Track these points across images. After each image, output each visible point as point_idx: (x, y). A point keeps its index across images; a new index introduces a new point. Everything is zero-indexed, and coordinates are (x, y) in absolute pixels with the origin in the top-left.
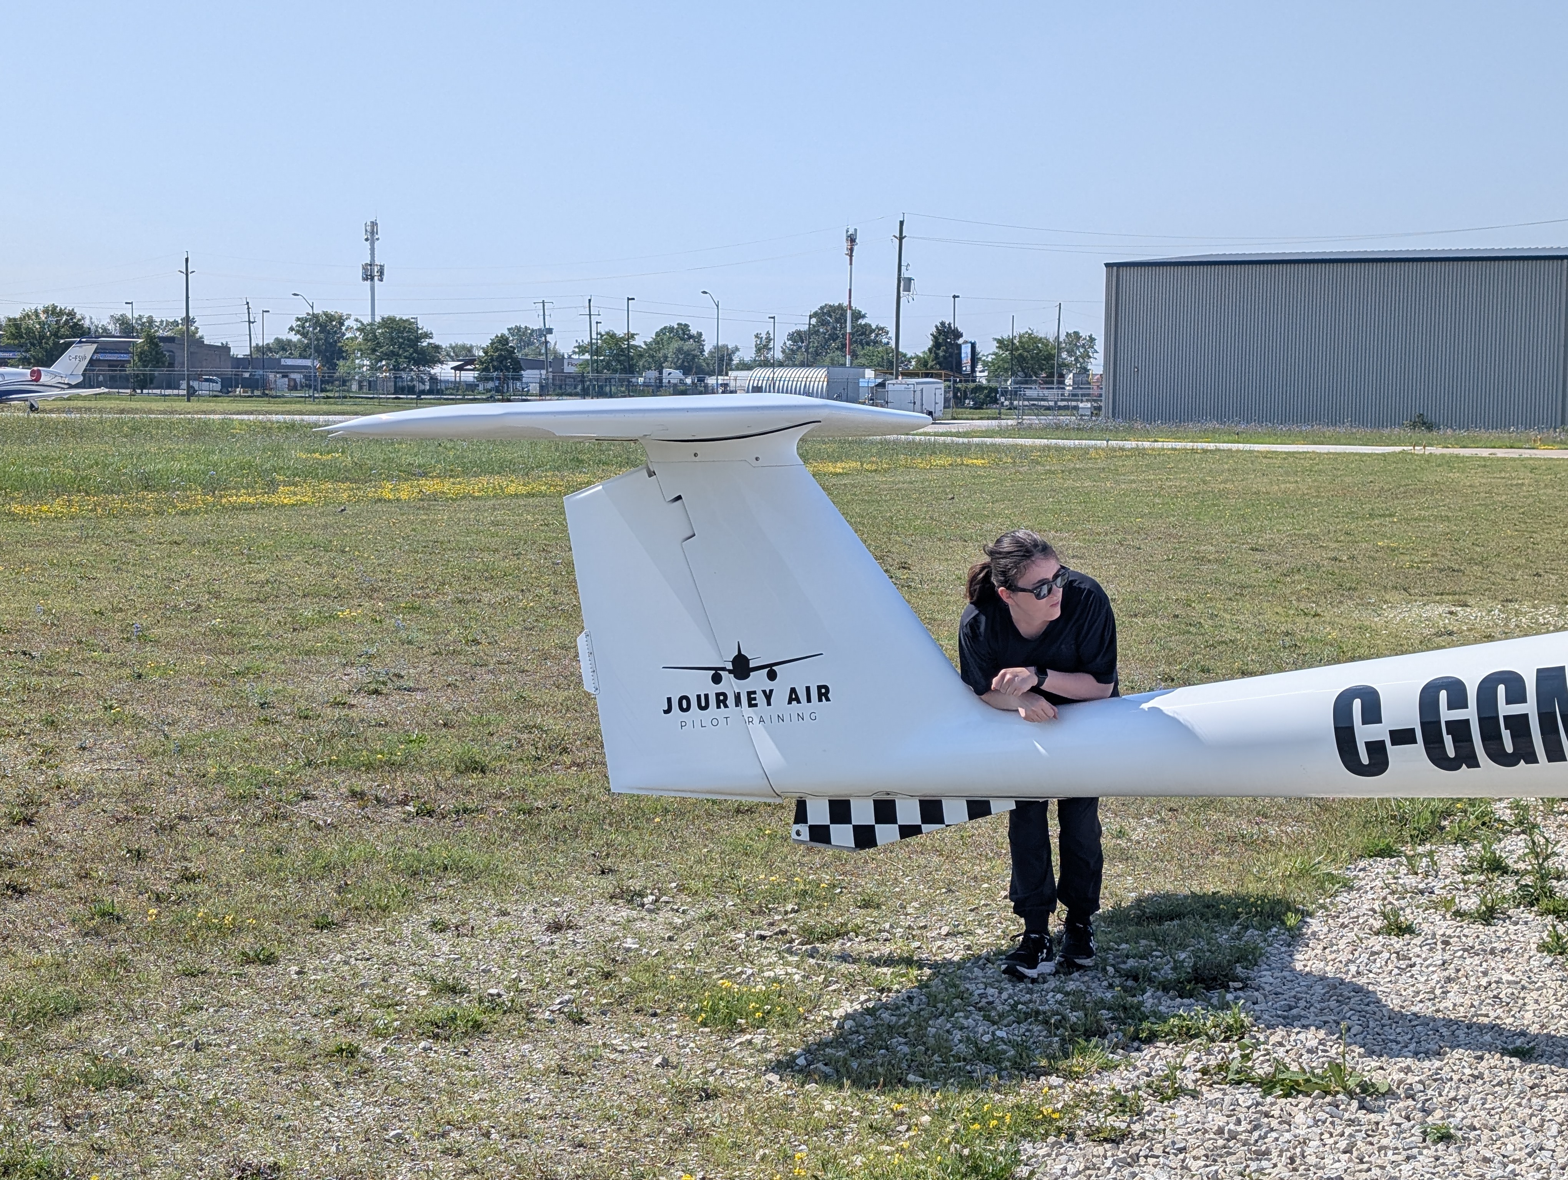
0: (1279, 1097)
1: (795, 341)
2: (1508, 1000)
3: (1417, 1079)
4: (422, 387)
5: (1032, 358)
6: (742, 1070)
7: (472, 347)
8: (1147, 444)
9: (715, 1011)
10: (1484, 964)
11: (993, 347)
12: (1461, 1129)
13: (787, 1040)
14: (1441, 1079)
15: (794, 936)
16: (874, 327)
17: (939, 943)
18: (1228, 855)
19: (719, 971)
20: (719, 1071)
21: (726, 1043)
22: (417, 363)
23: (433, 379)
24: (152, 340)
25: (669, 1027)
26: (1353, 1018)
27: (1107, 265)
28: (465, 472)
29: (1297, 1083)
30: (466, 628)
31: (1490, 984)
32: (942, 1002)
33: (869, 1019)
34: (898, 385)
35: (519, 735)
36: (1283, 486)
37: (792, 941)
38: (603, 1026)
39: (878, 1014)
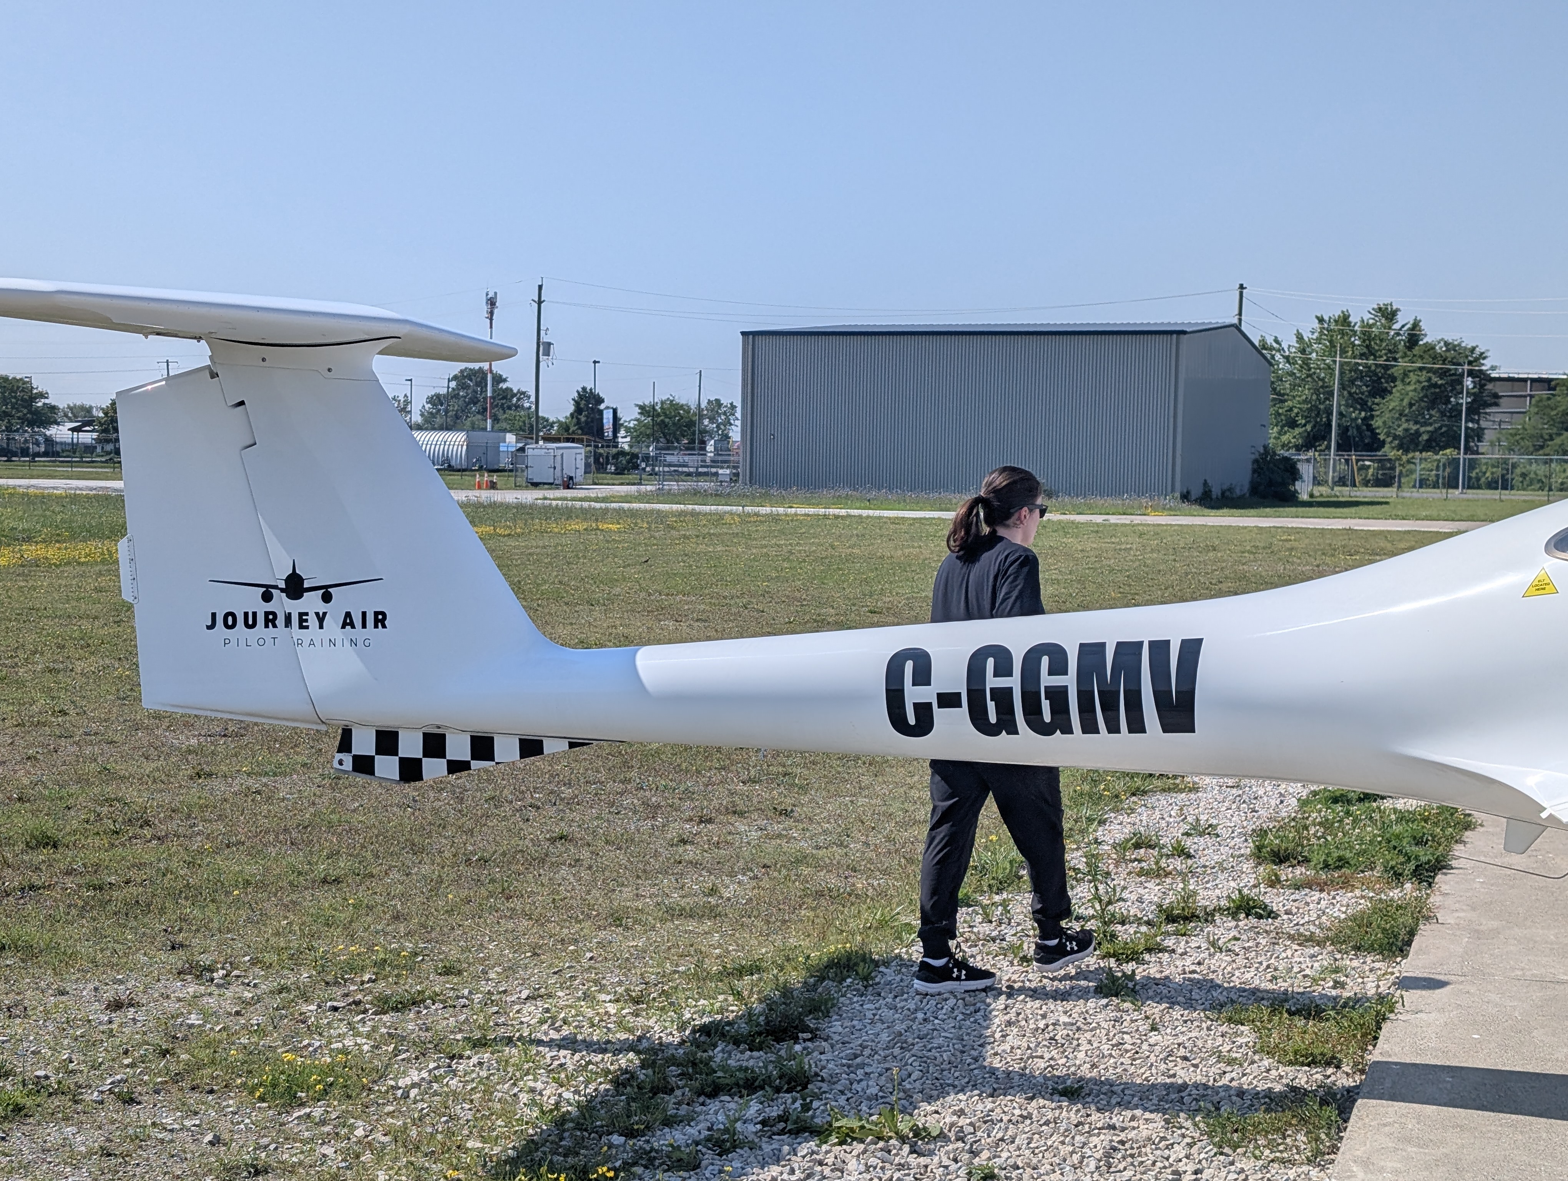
0: (834, 1145)
1: (434, 405)
2: (1063, 1041)
3: (968, 1121)
4: (37, 449)
5: (674, 424)
6: (298, 1144)
7: (91, 407)
8: (781, 510)
9: (274, 1086)
10: (1044, 1007)
11: (635, 413)
12: (1005, 1169)
13: (348, 1111)
14: (992, 1120)
15: (367, 1006)
16: (515, 391)
17: (517, 1007)
18: (814, 909)
19: (285, 1044)
20: (272, 1147)
21: (284, 1118)
22: (31, 424)
23: (49, 441)
25: (225, 1103)
26: (914, 1064)
27: (743, 333)
28: (73, 537)
29: (852, 1130)
30: (53, 698)
31: (1047, 1026)
32: (513, 1066)
33: (435, 1086)
34: (538, 450)
35: (98, 809)
36: (907, 551)
37: (365, 1011)
38: (155, 1106)
39: (445, 1081)
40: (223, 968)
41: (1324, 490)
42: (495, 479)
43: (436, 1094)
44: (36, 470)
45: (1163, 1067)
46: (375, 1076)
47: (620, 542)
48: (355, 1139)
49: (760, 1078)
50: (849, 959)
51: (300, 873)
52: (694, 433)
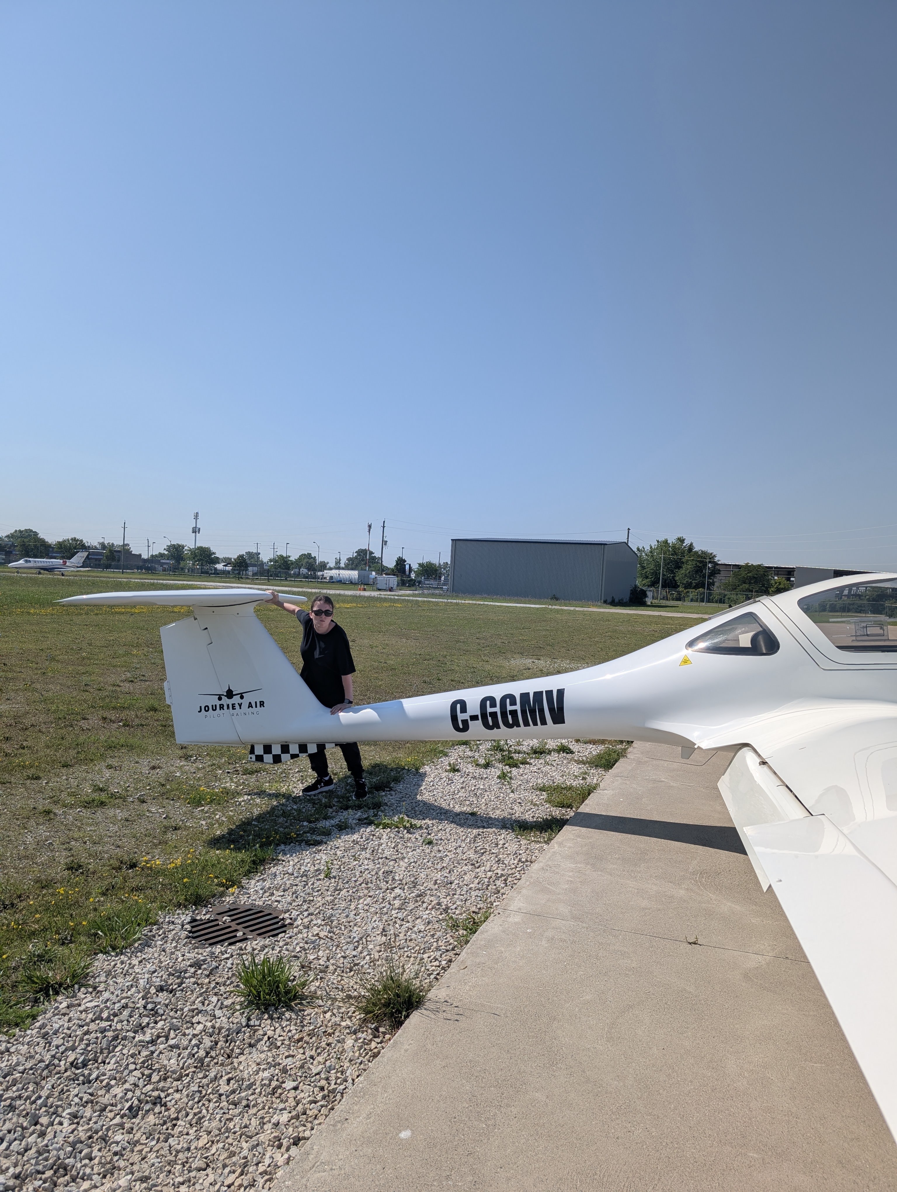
0: (381, 829)
1: (349, 561)
4: (211, 572)
5: (430, 570)
6: (194, 820)
8: (460, 601)
9: (194, 799)
10: (477, 783)
11: (417, 566)
12: (437, 840)
13: (217, 809)
15: (240, 772)
16: (374, 556)
19: (205, 784)
20: (185, 820)
21: (194, 810)
22: (210, 563)
24: (112, 551)
25: (175, 804)
27: (452, 540)
29: (388, 824)
34: (382, 578)
37: (238, 774)
40: (196, 756)
41: (656, 601)
42: (365, 587)
44: (211, 579)
45: (510, 805)
46: (232, 797)
47: (400, 611)
48: (215, 819)
52: (437, 574)
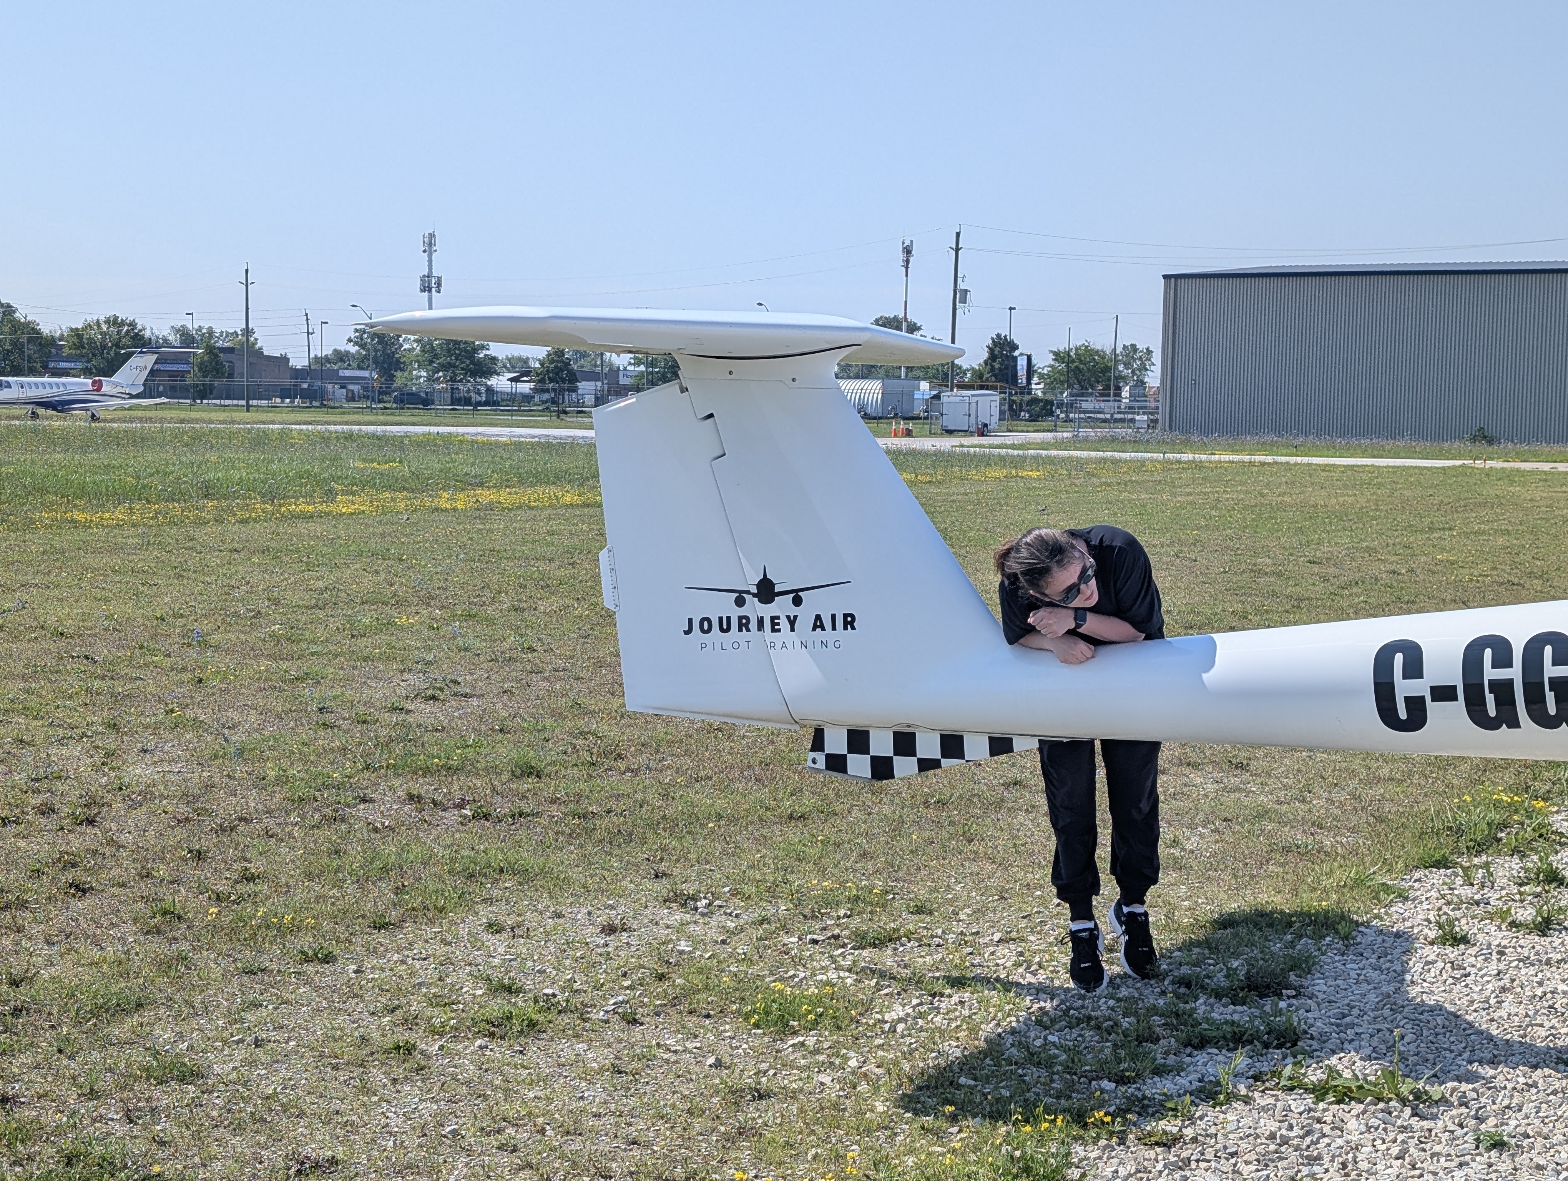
0: (1331, 1103)
2: (1563, 1010)
3: (1471, 1087)
4: (478, 399)
5: (1089, 370)
7: (528, 358)
8: (1204, 457)
10: (1540, 975)
11: (1049, 359)
12: (1514, 1137)
14: (1495, 1087)
15: (846, 941)
17: (992, 949)
18: (1282, 865)
19: (772, 974)
20: (771, 1072)
22: (474, 374)
23: (490, 390)
24: (211, 350)
25: (722, 1028)
26: (1406, 1026)
27: (1165, 277)
28: (521, 482)
29: (1349, 1090)
30: (522, 636)
31: (1545, 994)
32: (994, 1006)
33: (921, 1022)
34: (952, 398)
35: (574, 741)
36: (1341, 499)
37: (844, 946)
38: (657, 1027)
39: (929, 1018)
40: (705, 898)
42: (911, 426)
43: (921, 1029)
44: (478, 418)
46: (860, 1009)
47: (1041, 489)
48: (849, 1070)
49: (1249, 1032)
50: (1326, 917)
51: (767, 809)
52: (1109, 379)
